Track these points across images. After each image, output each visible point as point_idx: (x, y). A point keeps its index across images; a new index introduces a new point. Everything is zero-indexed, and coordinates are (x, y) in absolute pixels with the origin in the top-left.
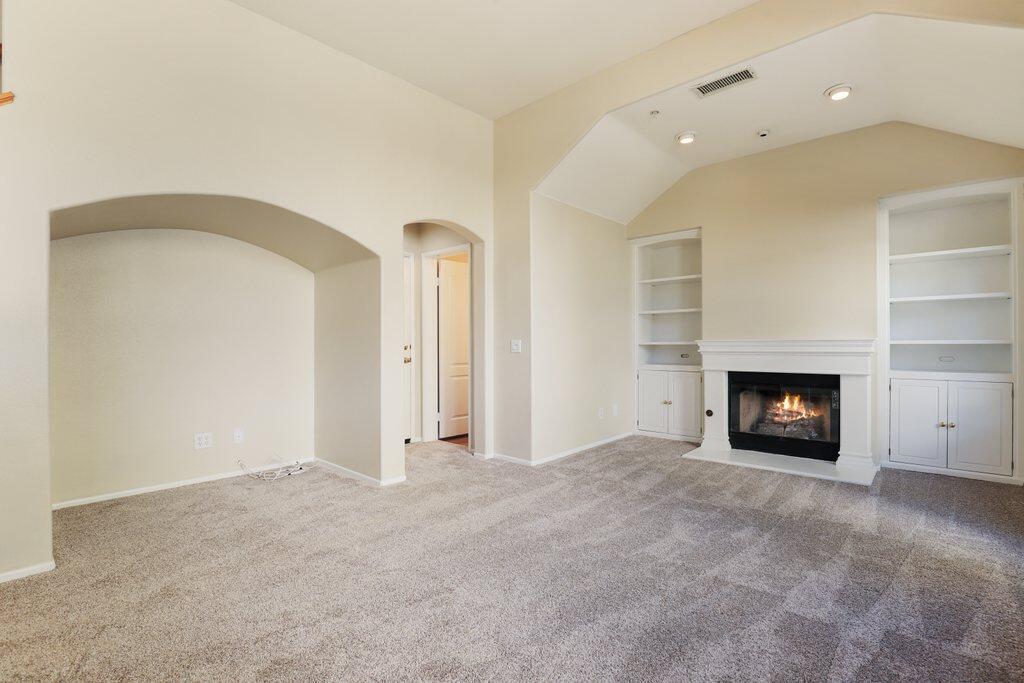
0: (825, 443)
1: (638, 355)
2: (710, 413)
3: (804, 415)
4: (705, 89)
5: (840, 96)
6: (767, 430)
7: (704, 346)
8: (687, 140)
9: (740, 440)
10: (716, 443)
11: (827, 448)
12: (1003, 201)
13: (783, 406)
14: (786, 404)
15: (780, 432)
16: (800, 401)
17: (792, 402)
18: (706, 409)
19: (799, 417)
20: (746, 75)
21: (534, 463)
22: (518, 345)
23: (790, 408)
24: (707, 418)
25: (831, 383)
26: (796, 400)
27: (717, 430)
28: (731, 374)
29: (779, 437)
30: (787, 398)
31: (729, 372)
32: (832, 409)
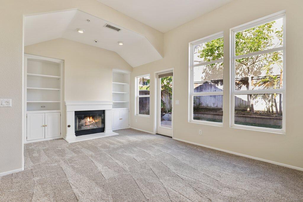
0: (100, 128)
2: (69, 126)
3: (94, 122)
5: (121, 44)
6: (84, 128)
7: (67, 103)
8: (81, 32)
9: (79, 133)
10: (71, 136)
13: (87, 120)
15: (88, 128)
16: (92, 118)
18: (68, 125)
19: (93, 122)
23: (90, 120)
24: (68, 128)
25: (102, 113)
26: (91, 118)
27: (71, 131)
30: (88, 118)
31: (75, 111)
32: (102, 119)
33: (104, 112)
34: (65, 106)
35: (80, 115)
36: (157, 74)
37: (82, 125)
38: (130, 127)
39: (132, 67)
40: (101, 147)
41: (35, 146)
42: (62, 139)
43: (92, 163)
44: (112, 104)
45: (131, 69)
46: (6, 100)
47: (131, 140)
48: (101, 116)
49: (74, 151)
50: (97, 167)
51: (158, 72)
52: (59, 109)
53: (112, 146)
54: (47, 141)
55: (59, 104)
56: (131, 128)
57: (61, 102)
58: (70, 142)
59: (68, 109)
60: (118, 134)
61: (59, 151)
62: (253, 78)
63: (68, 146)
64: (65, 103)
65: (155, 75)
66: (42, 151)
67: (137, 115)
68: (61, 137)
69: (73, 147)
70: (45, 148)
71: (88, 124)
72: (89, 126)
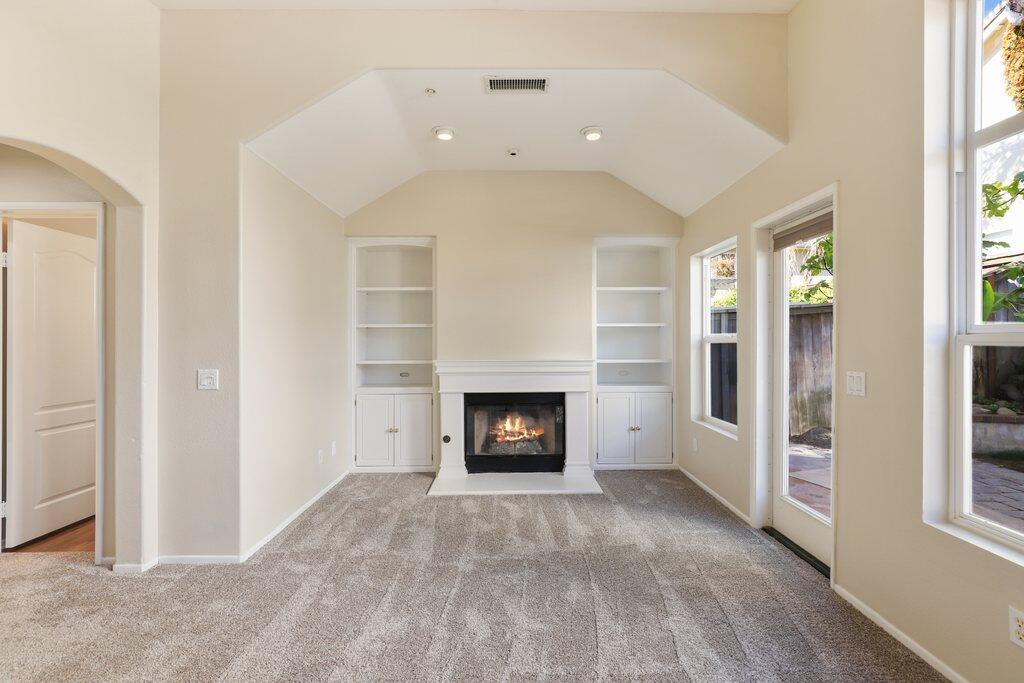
0: (550, 456)
1: (353, 375)
2: (447, 439)
3: (525, 435)
4: (495, 84)
5: (593, 137)
7: (440, 367)
8: (445, 137)
9: (477, 463)
10: (453, 477)
11: (553, 462)
12: (656, 252)
13: (504, 427)
14: (508, 425)
15: (512, 451)
16: (521, 421)
17: (513, 423)
18: (442, 434)
19: (521, 437)
20: (540, 84)
21: (243, 558)
22: (212, 378)
23: (513, 429)
24: (443, 444)
25: (556, 401)
26: (518, 419)
27: (453, 456)
28: (467, 396)
29: (512, 456)
30: (508, 418)
31: (465, 394)
32: (556, 424)
34: (438, 377)
36: (769, 229)
37: (494, 440)
38: (675, 465)
39: (681, 217)
42: (434, 474)
44: (595, 367)
45: (677, 225)
48: (554, 411)
51: (768, 221)
52: (428, 383)
56: (682, 470)
57: (433, 363)
58: (431, 493)
60: (601, 491)
64: (436, 368)
67: (702, 418)
68: (434, 467)
71: (508, 438)
72: (515, 442)
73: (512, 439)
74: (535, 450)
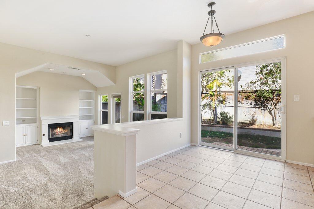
0: (69, 136)
2: (44, 135)
3: (63, 132)
4: (71, 68)
5: (83, 74)
6: (55, 136)
8: (52, 70)
9: (51, 140)
10: (45, 142)
11: (71, 137)
15: (59, 136)
20: (78, 69)
23: (59, 131)
24: (43, 136)
25: (70, 125)
26: (61, 128)
27: (46, 139)
30: (59, 128)
31: (48, 124)
32: (71, 129)
33: (72, 123)
34: (41, 121)
35: (52, 127)
37: (54, 134)
39: (97, 87)
40: (66, 148)
41: (19, 149)
42: (39, 144)
43: (58, 157)
44: (79, 117)
45: (96, 89)
46: (6, 122)
47: (90, 144)
48: (70, 127)
49: (47, 151)
50: (60, 158)
51: (113, 94)
52: (35, 122)
53: (74, 148)
54: (27, 146)
55: (36, 119)
57: (38, 117)
58: (44, 146)
59: (43, 122)
60: (83, 140)
61: (37, 151)
62: (203, 93)
63: (43, 148)
64: (41, 118)
65: (111, 95)
66: (25, 152)
68: (38, 143)
69: (47, 150)
70: (26, 150)
71: (59, 133)
72: (60, 134)
73: (60, 133)
74: (65, 135)
